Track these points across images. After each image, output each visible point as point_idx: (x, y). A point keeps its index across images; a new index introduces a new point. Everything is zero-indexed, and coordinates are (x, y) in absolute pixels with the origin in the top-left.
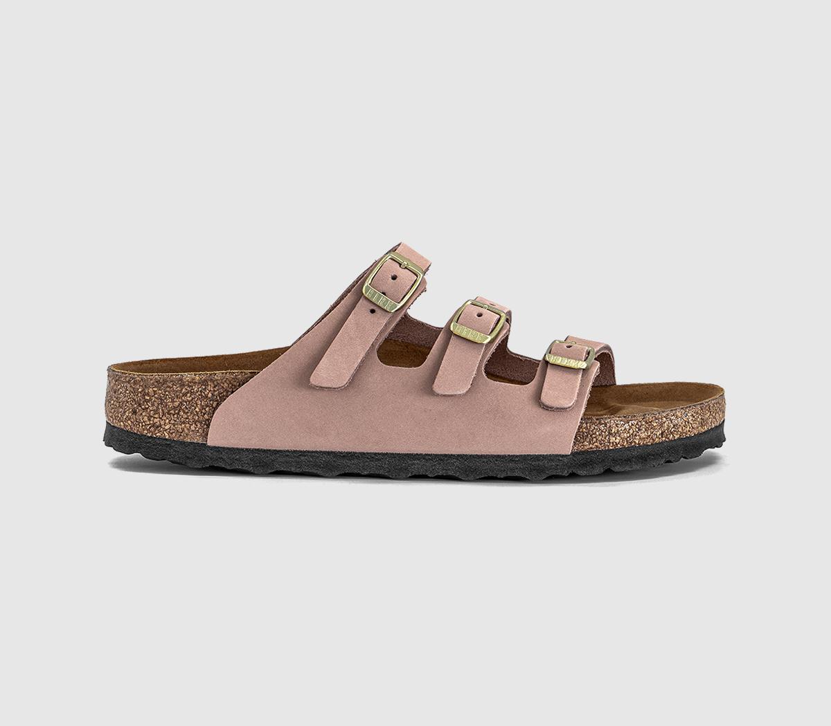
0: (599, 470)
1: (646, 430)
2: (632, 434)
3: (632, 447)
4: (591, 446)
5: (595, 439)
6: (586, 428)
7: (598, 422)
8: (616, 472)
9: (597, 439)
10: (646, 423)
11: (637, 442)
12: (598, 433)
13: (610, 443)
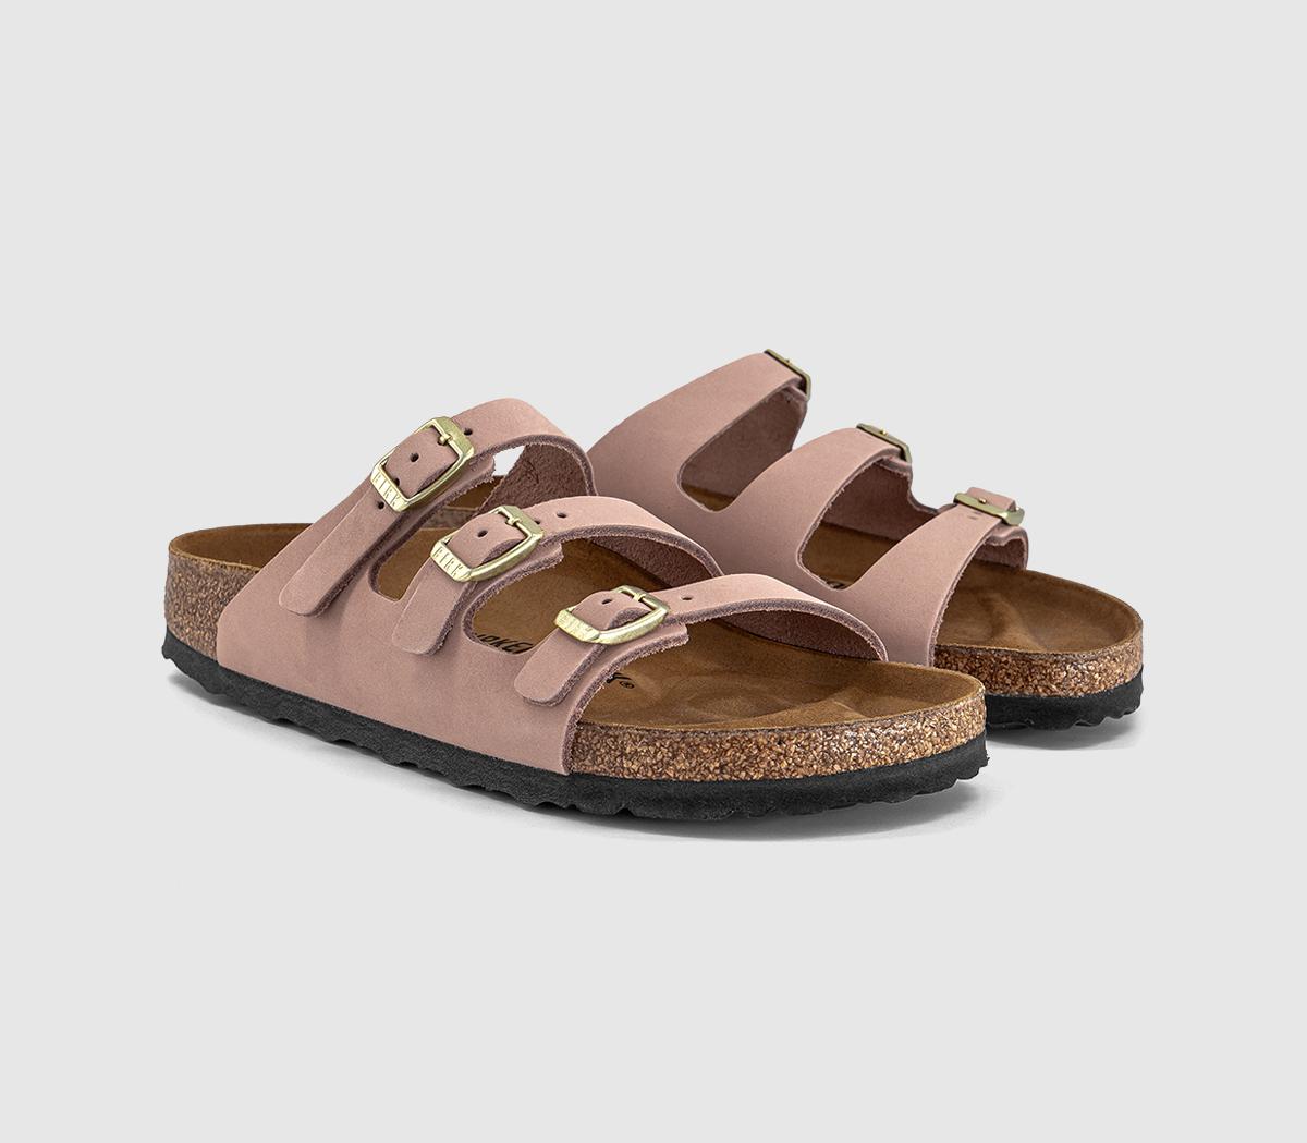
0: (610, 808)
1: (687, 758)
2: (662, 760)
3: (664, 780)
4: (595, 767)
5: (600, 759)
6: (586, 738)
7: (604, 732)
8: (638, 818)
9: (603, 760)
10: (688, 745)
11: (672, 775)
12: (603, 751)
13: (623, 768)
